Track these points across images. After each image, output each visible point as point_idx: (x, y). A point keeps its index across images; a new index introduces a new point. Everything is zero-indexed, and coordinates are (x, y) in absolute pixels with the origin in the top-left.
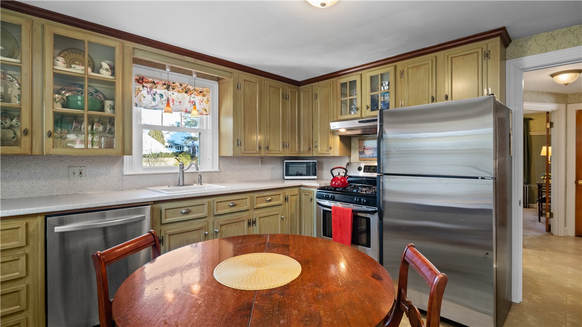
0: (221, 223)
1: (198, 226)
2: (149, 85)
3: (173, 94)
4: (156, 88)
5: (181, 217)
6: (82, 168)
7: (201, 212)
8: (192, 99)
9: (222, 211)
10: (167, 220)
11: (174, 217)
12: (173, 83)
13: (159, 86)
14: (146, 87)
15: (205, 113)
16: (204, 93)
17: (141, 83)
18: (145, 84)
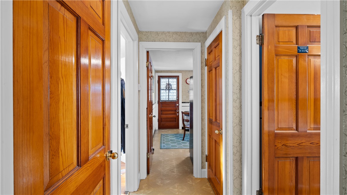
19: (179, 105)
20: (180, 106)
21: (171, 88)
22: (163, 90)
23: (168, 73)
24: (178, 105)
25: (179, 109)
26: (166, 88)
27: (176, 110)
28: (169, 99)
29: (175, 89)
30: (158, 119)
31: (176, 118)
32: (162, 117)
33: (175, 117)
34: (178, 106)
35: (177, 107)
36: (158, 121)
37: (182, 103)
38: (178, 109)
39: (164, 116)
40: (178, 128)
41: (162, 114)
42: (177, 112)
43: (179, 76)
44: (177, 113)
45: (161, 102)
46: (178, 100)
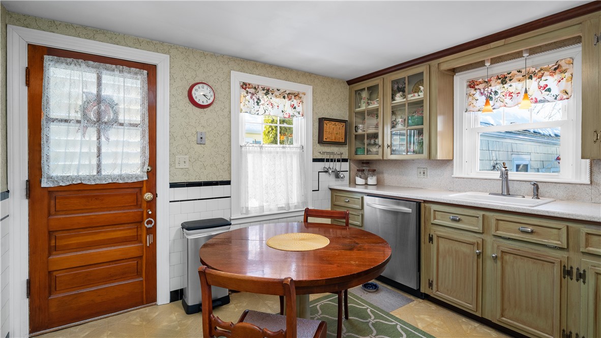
0: (506, 249)
1: (469, 240)
2: (481, 86)
3: (511, 86)
4: (490, 86)
5: (450, 223)
6: (425, 169)
7: (474, 225)
8: (542, 83)
9: (504, 233)
10: (435, 220)
11: (443, 221)
12: (508, 74)
13: (492, 83)
14: (478, 89)
15: (565, 97)
16: (564, 68)
17: (472, 87)
18: (477, 87)
19: (155, 196)
20: (159, 199)
21: (116, 113)
22: (63, 126)
23: (94, 38)
24: (148, 196)
25: (154, 216)
26: (85, 115)
27: (141, 222)
28: (99, 172)
29: (136, 125)
30: (29, 282)
31: (141, 257)
32: (51, 269)
33: (137, 254)
34: (152, 204)
35: (144, 205)
36: (30, 294)
37: (173, 185)
38: (149, 216)
39: (62, 260)
40: (150, 297)
41: (52, 250)
42: (148, 229)
43: (155, 66)
44: (145, 232)
45: (51, 185)
46: (152, 173)
